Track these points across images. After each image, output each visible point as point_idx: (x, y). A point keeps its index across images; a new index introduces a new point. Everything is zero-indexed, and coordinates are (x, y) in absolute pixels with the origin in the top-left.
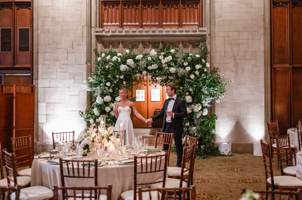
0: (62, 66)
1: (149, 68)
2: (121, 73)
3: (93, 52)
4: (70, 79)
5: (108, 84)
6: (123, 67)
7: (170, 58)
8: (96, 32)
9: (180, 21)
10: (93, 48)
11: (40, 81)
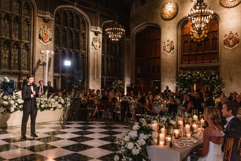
0: (168, 78)
1: (197, 78)
2: (186, 80)
3: (178, 73)
4: (171, 82)
5: (182, 84)
6: (187, 78)
7: (203, 75)
8: (180, 66)
9: (210, 61)
10: (179, 71)
11: (162, 83)
